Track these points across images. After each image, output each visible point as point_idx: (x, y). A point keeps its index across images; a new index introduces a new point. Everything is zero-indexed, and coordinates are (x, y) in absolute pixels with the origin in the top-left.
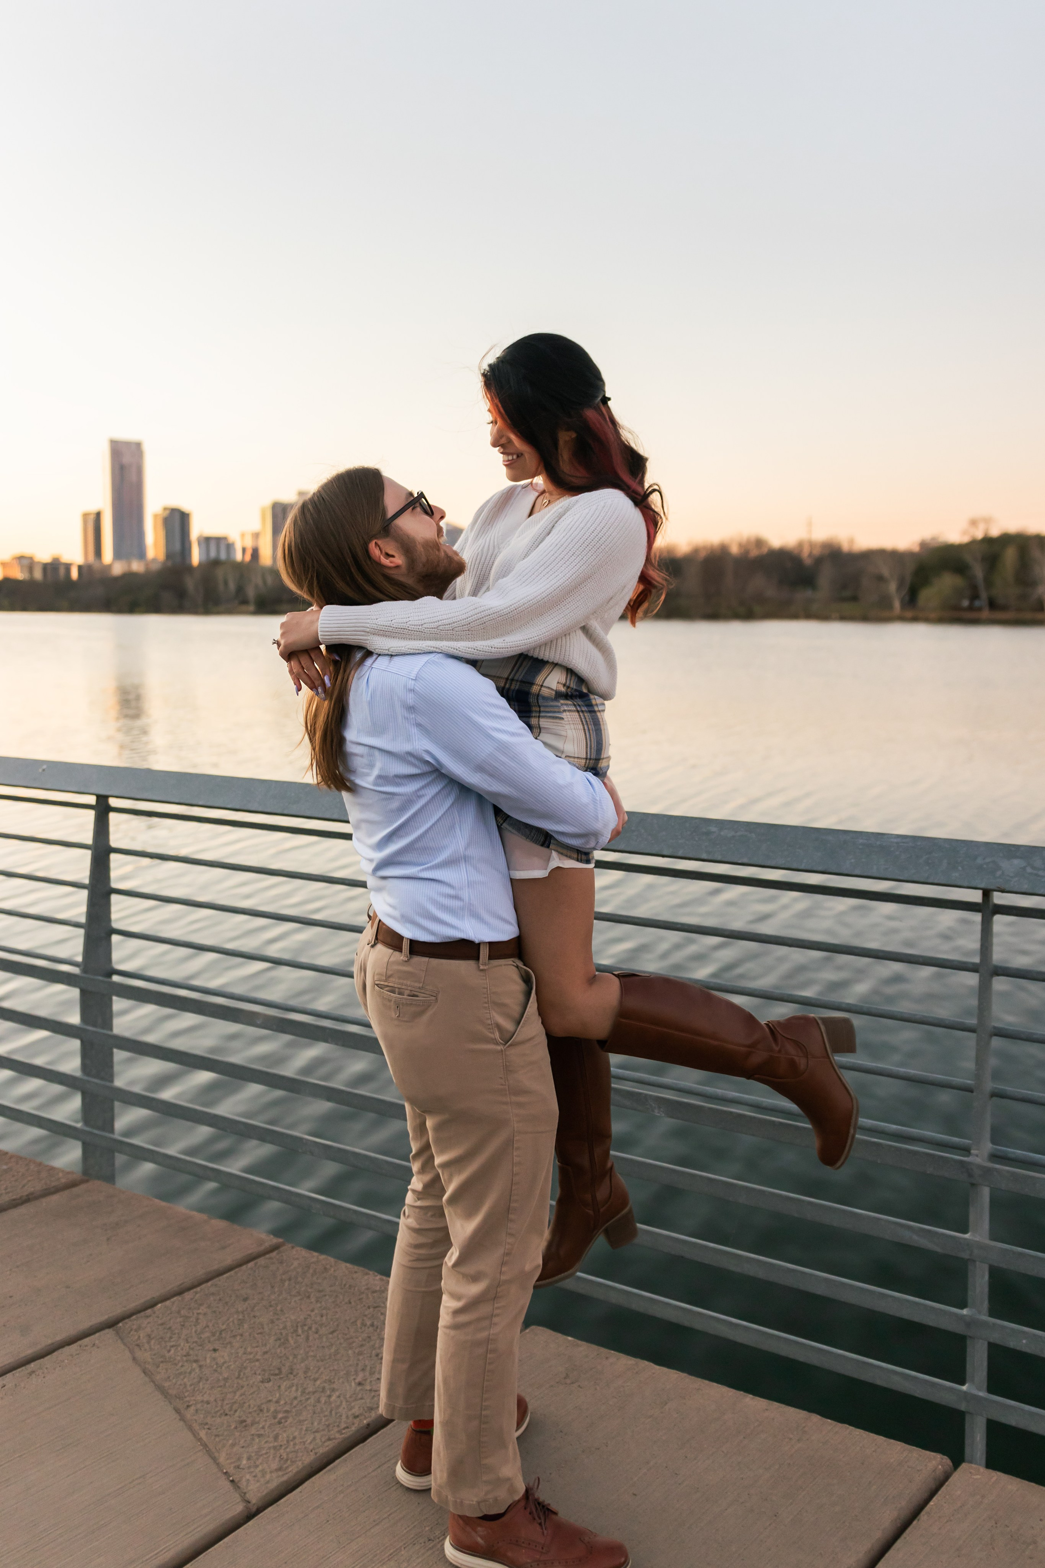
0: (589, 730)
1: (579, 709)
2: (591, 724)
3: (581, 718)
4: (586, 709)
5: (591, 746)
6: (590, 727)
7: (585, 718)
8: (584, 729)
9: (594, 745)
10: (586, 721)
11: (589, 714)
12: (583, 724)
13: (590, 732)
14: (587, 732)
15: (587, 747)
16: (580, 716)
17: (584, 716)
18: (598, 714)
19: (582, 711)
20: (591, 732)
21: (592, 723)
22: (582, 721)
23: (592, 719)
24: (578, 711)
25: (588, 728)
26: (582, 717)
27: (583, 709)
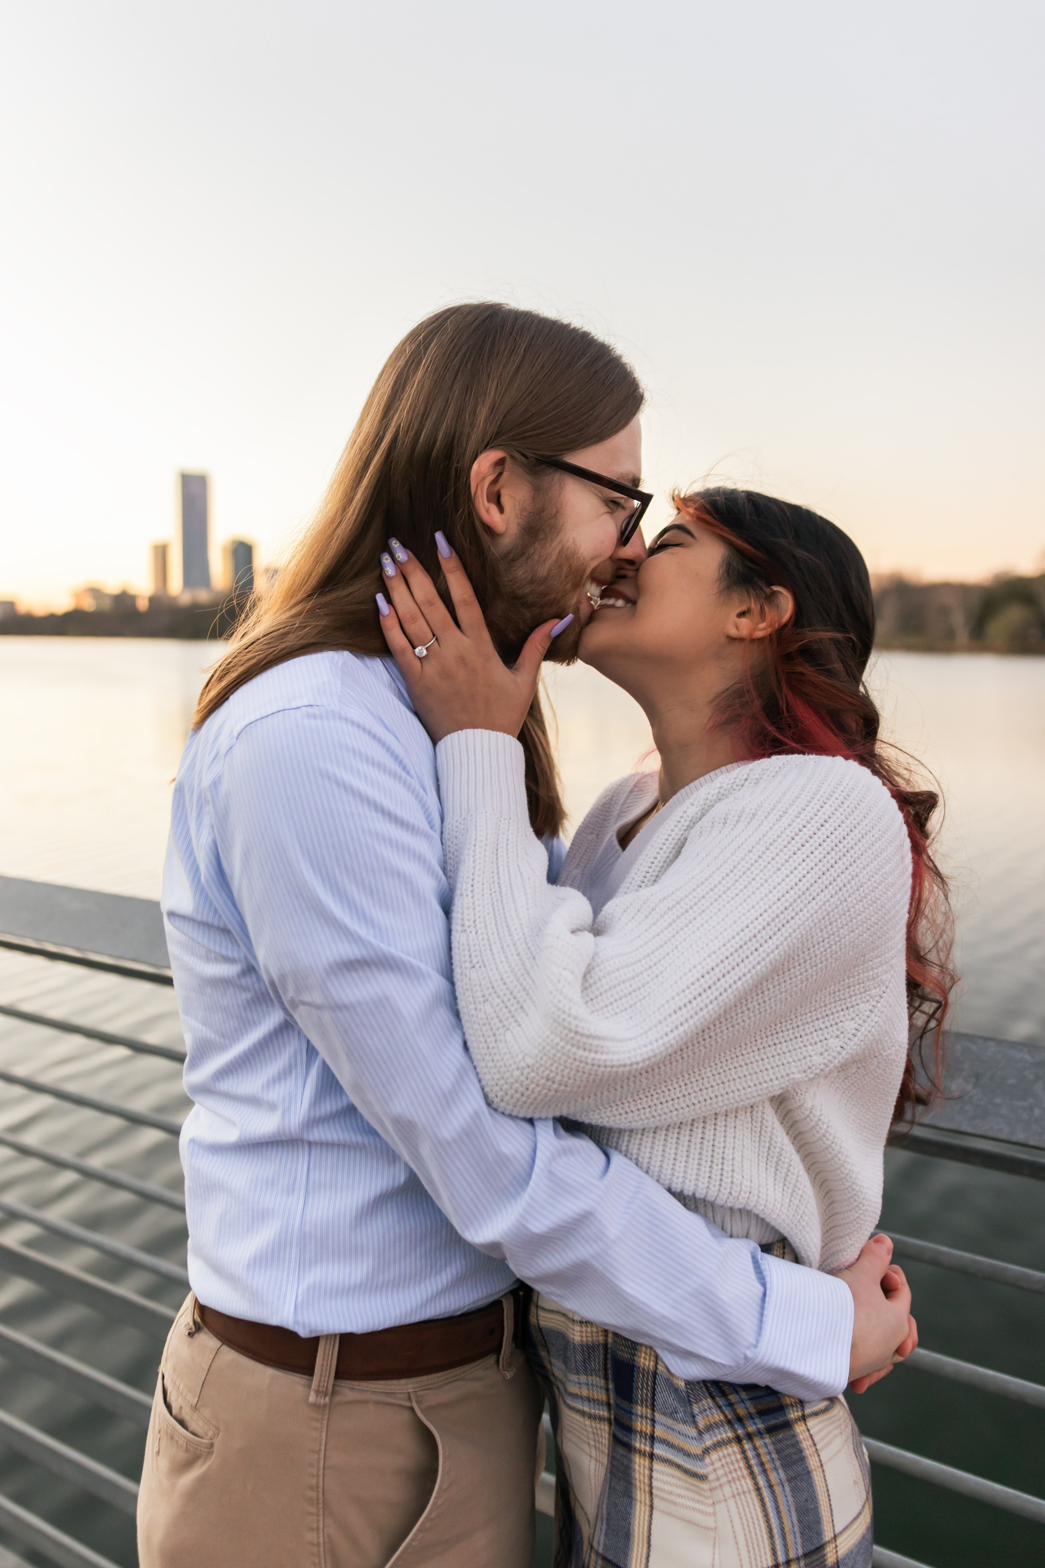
0: (771, 1487)
1: (740, 1432)
2: (776, 1469)
3: (746, 1459)
4: (761, 1426)
5: (782, 1529)
6: (773, 1477)
7: (758, 1455)
8: (758, 1489)
9: (791, 1520)
10: (762, 1464)
11: (768, 1440)
12: (752, 1473)
13: (773, 1492)
14: (766, 1493)
15: (771, 1537)
16: (743, 1452)
17: (755, 1448)
18: (799, 1428)
19: (750, 1437)
20: (778, 1489)
21: (778, 1463)
22: (749, 1467)
23: (778, 1452)
24: (738, 1440)
25: (768, 1481)
26: (750, 1454)
27: (751, 1429)
